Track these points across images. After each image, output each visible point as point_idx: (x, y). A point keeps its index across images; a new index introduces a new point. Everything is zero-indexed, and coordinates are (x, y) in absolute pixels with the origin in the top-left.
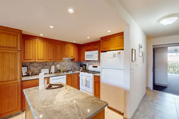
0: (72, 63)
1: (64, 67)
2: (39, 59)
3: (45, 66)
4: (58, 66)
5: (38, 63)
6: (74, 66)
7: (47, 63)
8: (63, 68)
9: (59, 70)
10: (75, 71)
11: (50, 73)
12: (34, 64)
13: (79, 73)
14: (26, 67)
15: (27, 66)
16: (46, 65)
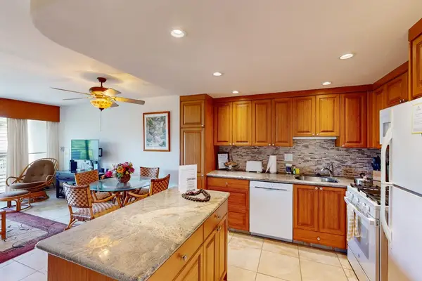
0: (339, 152)
1: (308, 161)
2: (239, 140)
3: (257, 155)
4: (289, 158)
5: (245, 149)
6: (349, 163)
7: (261, 149)
8: (303, 165)
9: (289, 169)
10: (338, 180)
11: (264, 172)
12: (238, 150)
13: (346, 188)
14: (226, 155)
15: (228, 153)
16: (260, 153)
